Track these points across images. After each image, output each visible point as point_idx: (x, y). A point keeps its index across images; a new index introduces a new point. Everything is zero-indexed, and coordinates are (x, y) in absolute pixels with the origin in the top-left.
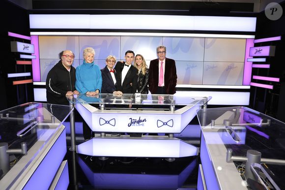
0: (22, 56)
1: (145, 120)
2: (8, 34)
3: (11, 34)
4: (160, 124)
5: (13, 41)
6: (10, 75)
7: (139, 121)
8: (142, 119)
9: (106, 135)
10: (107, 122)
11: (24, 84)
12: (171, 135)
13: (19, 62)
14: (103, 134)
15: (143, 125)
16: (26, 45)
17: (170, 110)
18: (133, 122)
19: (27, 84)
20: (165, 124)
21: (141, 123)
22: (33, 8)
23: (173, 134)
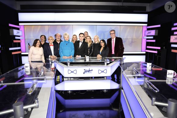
0: (16, 38)
1: (92, 70)
2: (9, 25)
3: (10, 25)
4: (100, 72)
5: (11, 29)
6: (10, 49)
7: (89, 71)
8: (90, 69)
9: (71, 79)
10: (72, 72)
11: (17, 54)
12: (105, 78)
13: (15, 41)
14: (69, 79)
15: (91, 73)
16: (18, 31)
17: (104, 65)
18: (86, 71)
19: (19, 54)
20: (103, 72)
21: (90, 72)
22: (21, 9)
23: (106, 77)
